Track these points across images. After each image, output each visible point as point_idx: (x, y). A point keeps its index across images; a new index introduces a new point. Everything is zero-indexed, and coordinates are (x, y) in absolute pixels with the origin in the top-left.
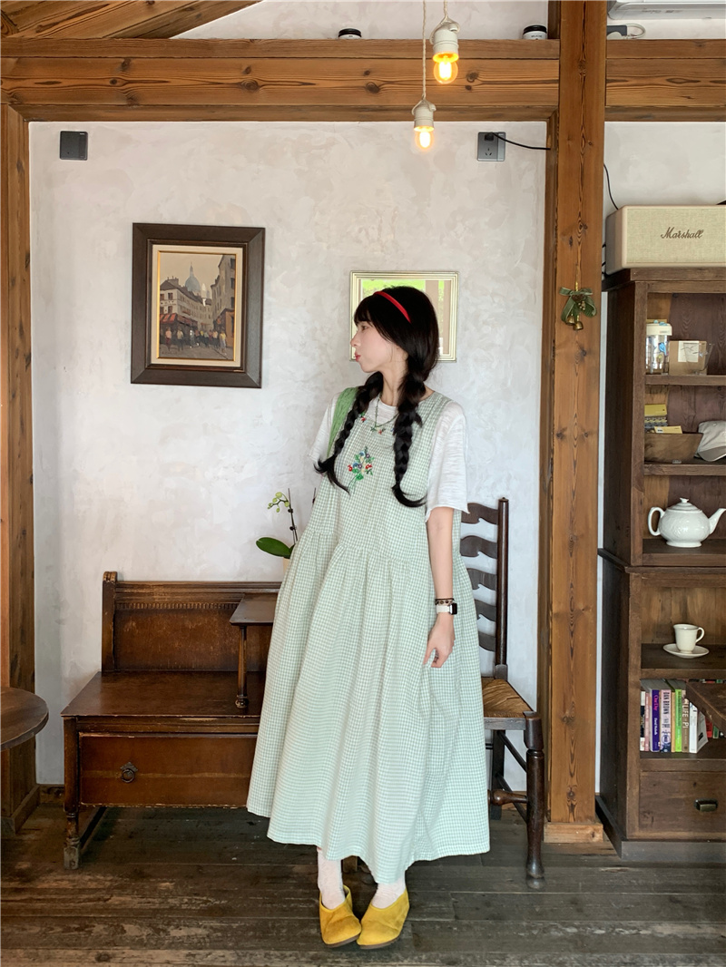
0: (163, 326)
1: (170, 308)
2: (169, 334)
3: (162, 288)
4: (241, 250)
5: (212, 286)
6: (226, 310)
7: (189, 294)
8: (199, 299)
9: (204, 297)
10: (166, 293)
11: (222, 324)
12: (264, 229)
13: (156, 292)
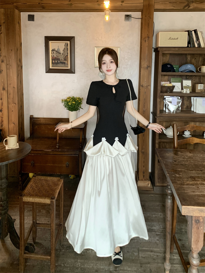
0: (52, 60)
1: (54, 55)
2: (54, 62)
3: (52, 51)
4: (69, 42)
5: (63, 50)
6: (66, 56)
7: (58, 52)
8: (60, 53)
11: (66, 59)
12: (74, 37)
13: (50, 52)
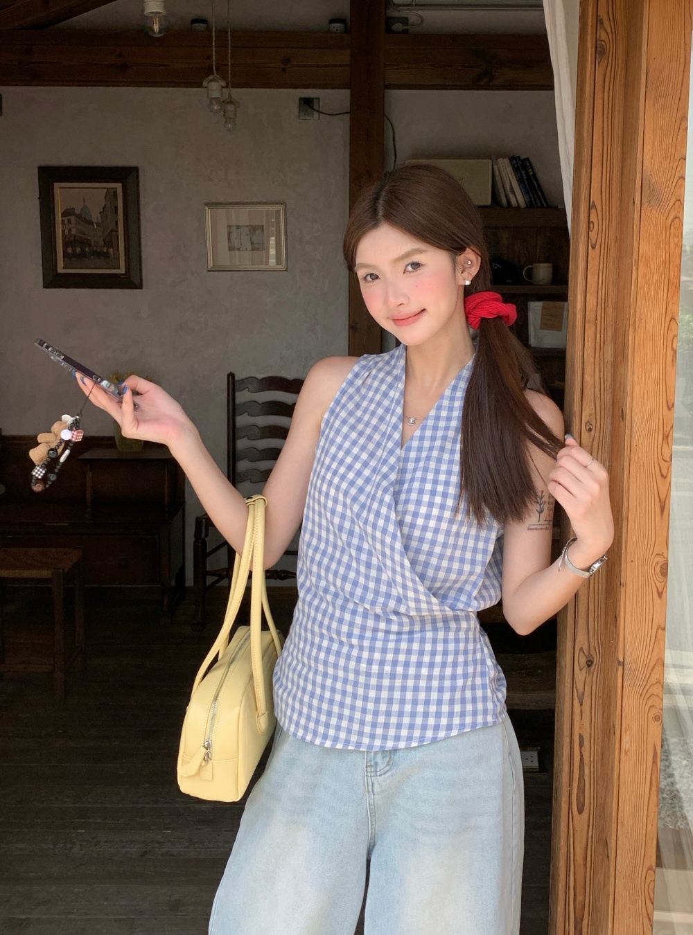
0: (65, 245)
1: (70, 231)
3: (64, 215)
4: (121, 185)
5: (101, 213)
6: (112, 231)
7: (84, 219)
8: (91, 223)
9: (95, 220)
10: (66, 219)
11: (110, 241)
12: (136, 169)
13: (59, 218)
